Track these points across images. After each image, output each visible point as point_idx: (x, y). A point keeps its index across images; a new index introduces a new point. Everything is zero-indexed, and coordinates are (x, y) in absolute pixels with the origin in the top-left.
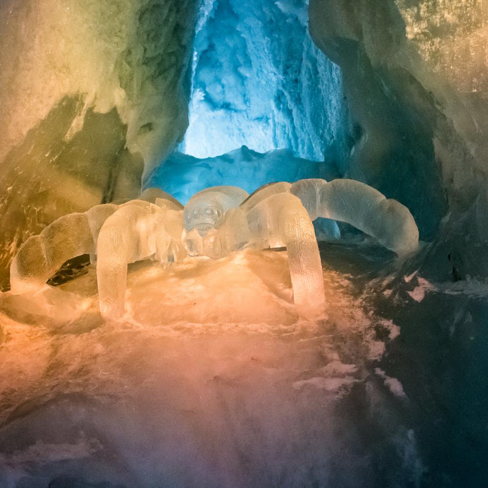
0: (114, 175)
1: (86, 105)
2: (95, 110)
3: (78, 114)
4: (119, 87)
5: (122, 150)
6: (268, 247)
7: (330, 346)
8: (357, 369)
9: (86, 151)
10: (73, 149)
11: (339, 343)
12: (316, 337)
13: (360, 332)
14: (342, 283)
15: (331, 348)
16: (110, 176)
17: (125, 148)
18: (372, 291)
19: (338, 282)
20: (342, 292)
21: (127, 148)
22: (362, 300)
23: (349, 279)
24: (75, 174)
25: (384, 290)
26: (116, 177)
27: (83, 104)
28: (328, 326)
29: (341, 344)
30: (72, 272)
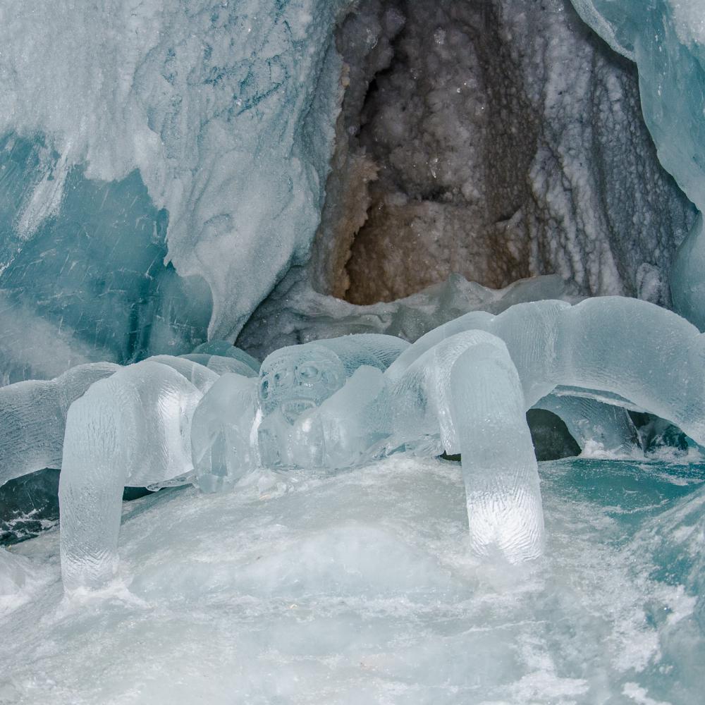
0: (143, 321)
1: (63, 158)
2: (89, 173)
3: (47, 176)
4: (146, 127)
5: (159, 267)
6: (442, 453)
7: (536, 641)
8: (587, 689)
9: (74, 264)
10: (42, 255)
11: (557, 637)
12: (509, 625)
13: (610, 616)
14: (596, 524)
15: (536, 647)
16: (134, 323)
17: (166, 264)
18: (653, 533)
19: (587, 522)
20: (589, 540)
21: (170, 264)
22: (629, 553)
23: (613, 515)
24: (51, 312)
25: (677, 527)
26: (149, 327)
27: (56, 156)
28: (540, 604)
29: (564, 639)
30: (40, 525)
